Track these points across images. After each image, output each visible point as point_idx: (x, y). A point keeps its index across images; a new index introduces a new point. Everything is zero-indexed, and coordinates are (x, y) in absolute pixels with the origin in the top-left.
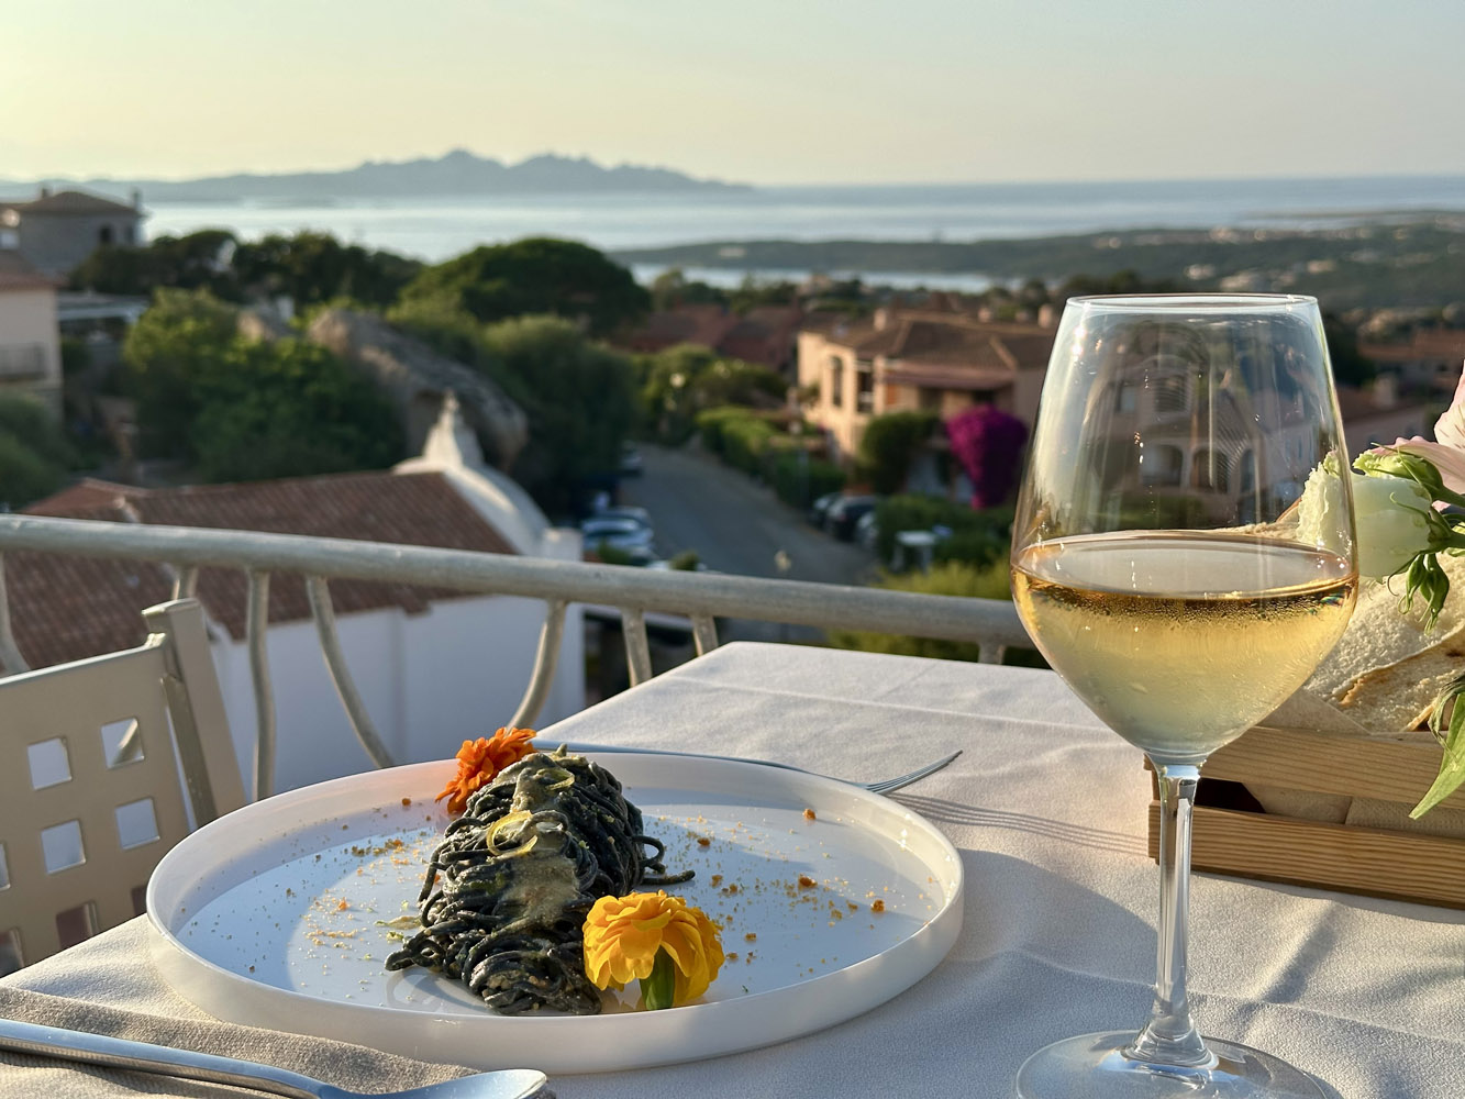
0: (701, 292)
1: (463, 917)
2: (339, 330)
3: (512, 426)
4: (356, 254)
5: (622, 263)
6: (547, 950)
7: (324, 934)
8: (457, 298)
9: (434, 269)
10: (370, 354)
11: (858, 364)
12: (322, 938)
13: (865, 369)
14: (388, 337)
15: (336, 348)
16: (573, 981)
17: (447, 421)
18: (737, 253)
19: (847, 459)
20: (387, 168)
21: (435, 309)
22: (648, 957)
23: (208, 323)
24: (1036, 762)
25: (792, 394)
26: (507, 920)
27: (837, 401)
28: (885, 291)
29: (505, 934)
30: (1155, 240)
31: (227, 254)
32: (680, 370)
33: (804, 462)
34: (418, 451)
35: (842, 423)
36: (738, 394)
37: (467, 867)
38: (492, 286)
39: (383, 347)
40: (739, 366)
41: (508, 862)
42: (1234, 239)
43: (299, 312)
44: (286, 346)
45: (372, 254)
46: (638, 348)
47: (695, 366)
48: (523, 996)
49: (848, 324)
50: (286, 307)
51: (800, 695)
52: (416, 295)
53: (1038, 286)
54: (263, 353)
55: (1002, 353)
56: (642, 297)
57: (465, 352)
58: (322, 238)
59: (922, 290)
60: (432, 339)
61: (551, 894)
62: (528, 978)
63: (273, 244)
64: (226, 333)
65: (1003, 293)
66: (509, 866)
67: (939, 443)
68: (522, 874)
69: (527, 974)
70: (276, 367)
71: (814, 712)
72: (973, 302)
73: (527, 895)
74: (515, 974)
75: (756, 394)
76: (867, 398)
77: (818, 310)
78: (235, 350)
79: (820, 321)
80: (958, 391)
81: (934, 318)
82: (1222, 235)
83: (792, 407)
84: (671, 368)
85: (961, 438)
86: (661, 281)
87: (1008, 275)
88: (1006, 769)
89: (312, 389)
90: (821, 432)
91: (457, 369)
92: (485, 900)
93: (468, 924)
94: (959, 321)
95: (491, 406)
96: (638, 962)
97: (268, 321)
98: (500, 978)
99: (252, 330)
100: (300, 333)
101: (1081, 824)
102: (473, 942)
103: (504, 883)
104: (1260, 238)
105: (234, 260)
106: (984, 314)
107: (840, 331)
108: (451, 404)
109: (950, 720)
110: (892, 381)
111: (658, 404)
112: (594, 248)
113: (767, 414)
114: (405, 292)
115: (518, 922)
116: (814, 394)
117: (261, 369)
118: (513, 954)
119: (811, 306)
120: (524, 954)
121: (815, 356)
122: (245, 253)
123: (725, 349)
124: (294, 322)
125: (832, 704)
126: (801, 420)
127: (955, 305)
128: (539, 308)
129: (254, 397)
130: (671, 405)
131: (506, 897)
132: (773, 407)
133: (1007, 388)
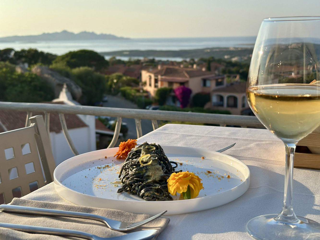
0: (120, 62)
1: (135, 180)
2: (39, 70)
3: (78, 91)
4: (42, 53)
5: (102, 55)
6: (158, 186)
7: (98, 186)
8: (65, 63)
9: (60, 57)
10: (46, 76)
11: (155, 77)
12: (98, 187)
13: (156, 78)
14: (50, 72)
15: (38, 74)
16: (166, 194)
17: (64, 90)
18: (127, 53)
19: (153, 98)
20: (48, 34)
21: (60, 65)
22: (186, 187)
23: (9, 69)
24: (249, 146)
25: (140, 84)
26: (147, 180)
27: (150, 85)
28: (160, 61)
29: (147, 183)
30: (217, 50)
31: (12, 54)
32: (116, 79)
33: (143, 99)
34: (58, 97)
35: (151, 90)
36: (128, 84)
37: (135, 168)
38: (73, 60)
39: (49, 74)
40: (129, 77)
41: (146, 166)
42: (234, 50)
43: (29, 66)
44: (27, 74)
45: (46, 53)
46: (106, 74)
47: (119, 78)
48: (154, 197)
49: (152, 68)
50: (26, 65)
51: (188, 134)
52: (56, 62)
53: (193, 60)
54: (22, 75)
55: (186, 74)
56: (107, 63)
57: (67, 75)
58: (34, 50)
59: (168, 61)
60: (60, 72)
61: (157, 174)
62: (155, 193)
63: (23, 51)
64: (13, 71)
65: (186, 61)
66: (146, 167)
67: (173, 94)
68: (150, 169)
69: (155, 192)
70: (24, 79)
71: (193, 137)
72: (179, 63)
73: (152, 174)
74: (151, 192)
75: (133, 84)
76: (157, 84)
77: (146, 65)
78: (15, 75)
79: (146, 68)
80: (177, 83)
81: (171, 67)
82: (232, 49)
83: (140, 86)
84: (114, 78)
85: (178, 93)
86: (111, 59)
87: (186, 58)
88: (242, 148)
89: (32, 84)
90: (147, 92)
91: (66, 79)
92: (141, 175)
93: (137, 181)
94: (177, 67)
95: (74, 87)
96: (183, 188)
97: (22, 68)
98: (148, 193)
99: (19, 70)
100: (30, 71)
101: (265, 159)
102: (139, 185)
103: (145, 171)
104: (239, 49)
105: (14, 55)
106: (182, 66)
107: (151, 70)
108: (65, 86)
109: (225, 138)
110: (162, 81)
111: (111, 86)
112: (96, 52)
113: (135, 88)
114: (53, 62)
115: (150, 180)
116: (145, 83)
117: (21, 79)
118: (151, 188)
119: (144, 64)
120: (153, 187)
121: (145, 75)
122: (17, 53)
123: (125, 74)
124: (28, 69)
125: (196, 136)
126: (143, 89)
127: (175, 64)
128: (84, 65)
129: (20, 85)
130: (114, 86)
131: (146, 174)
132: (136, 86)
133: (187, 82)
